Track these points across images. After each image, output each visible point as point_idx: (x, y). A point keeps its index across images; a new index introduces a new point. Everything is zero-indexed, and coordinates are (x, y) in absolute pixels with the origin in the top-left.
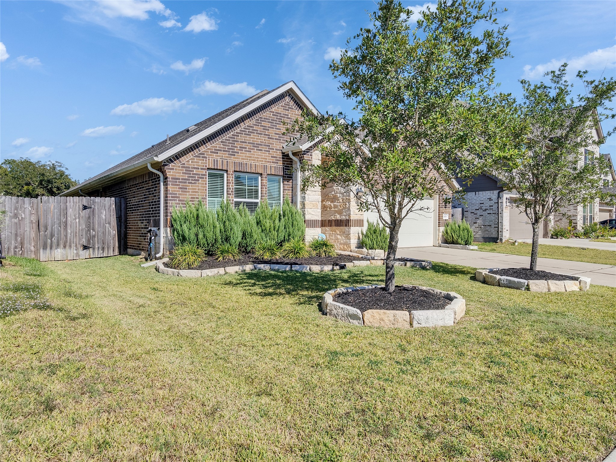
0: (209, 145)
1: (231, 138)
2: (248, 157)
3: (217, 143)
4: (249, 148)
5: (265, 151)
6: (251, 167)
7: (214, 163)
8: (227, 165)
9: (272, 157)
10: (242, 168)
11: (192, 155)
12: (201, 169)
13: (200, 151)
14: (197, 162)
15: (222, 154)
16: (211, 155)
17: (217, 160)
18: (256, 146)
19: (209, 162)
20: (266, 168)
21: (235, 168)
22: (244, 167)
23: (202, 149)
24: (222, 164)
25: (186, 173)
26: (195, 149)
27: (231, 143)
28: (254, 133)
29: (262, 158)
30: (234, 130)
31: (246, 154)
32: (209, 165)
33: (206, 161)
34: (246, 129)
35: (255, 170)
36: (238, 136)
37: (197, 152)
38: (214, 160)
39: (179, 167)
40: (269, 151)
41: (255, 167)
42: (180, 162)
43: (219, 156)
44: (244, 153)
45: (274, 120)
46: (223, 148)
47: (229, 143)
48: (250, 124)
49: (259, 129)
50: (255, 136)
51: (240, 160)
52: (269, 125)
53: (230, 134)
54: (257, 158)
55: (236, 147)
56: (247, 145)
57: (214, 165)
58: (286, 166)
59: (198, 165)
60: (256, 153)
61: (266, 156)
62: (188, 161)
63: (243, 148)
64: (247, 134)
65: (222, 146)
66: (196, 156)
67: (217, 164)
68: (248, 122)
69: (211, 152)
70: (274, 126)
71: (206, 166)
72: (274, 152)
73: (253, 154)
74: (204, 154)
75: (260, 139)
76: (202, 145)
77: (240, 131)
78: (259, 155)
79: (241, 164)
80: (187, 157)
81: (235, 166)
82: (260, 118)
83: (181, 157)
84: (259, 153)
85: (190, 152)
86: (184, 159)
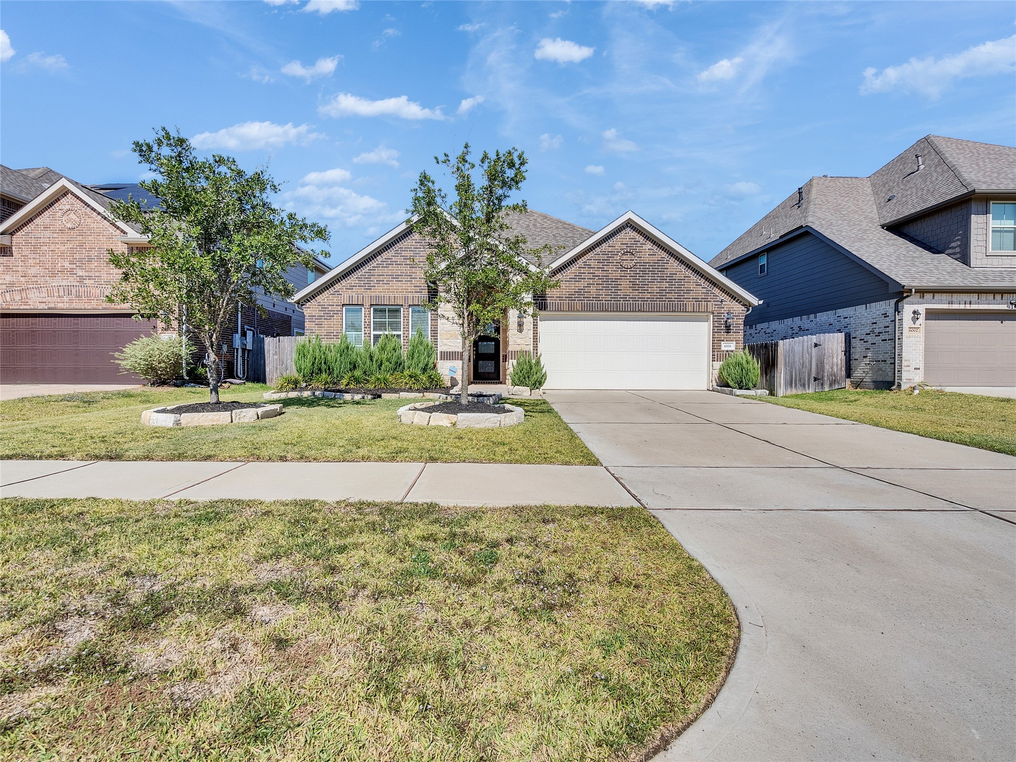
0: (343, 282)
1: (367, 273)
2: (386, 289)
3: (352, 280)
4: (386, 281)
5: (405, 281)
6: (389, 299)
7: (349, 299)
8: (363, 299)
9: (414, 286)
10: (379, 301)
11: (328, 294)
12: (336, 305)
13: (335, 289)
14: (332, 300)
15: (358, 289)
16: (346, 292)
17: (352, 296)
18: (396, 277)
19: (344, 298)
20: (408, 299)
21: (371, 301)
22: (381, 300)
23: (337, 287)
24: (358, 299)
25: (321, 311)
26: (330, 288)
27: (367, 278)
28: (393, 264)
29: (402, 289)
30: (371, 265)
31: (384, 286)
32: (344, 301)
33: (341, 297)
34: (383, 262)
35: (395, 301)
36: (375, 270)
37: (332, 291)
38: (349, 296)
39: (315, 305)
40: (412, 281)
41: (395, 299)
42: (316, 301)
43: (354, 292)
44: (381, 286)
45: (417, 248)
46: (359, 283)
47: (364, 278)
48: (389, 256)
49: (399, 259)
50: (395, 267)
51: (377, 294)
52: (410, 253)
53: (366, 269)
54: (397, 289)
55: (372, 281)
56: (385, 278)
57: (349, 301)
58: (432, 295)
59: (333, 302)
60: (395, 285)
61: (408, 286)
62: (324, 299)
63: (380, 281)
64: (385, 267)
65: (357, 282)
66: (331, 294)
67: (352, 299)
68: (385, 255)
69: (346, 289)
70: (417, 254)
71: (341, 303)
72: (418, 281)
73: (392, 286)
74: (339, 292)
75: (400, 270)
76: (337, 283)
77: (377, 264)
78: (399, 286)
79: (377, 297)
80: (323, 296)
81: (371, 299)
82: (400, 248)
83: (316, 296)
84: (399, 284)
85: (326, 291)
86: (319, 298)
